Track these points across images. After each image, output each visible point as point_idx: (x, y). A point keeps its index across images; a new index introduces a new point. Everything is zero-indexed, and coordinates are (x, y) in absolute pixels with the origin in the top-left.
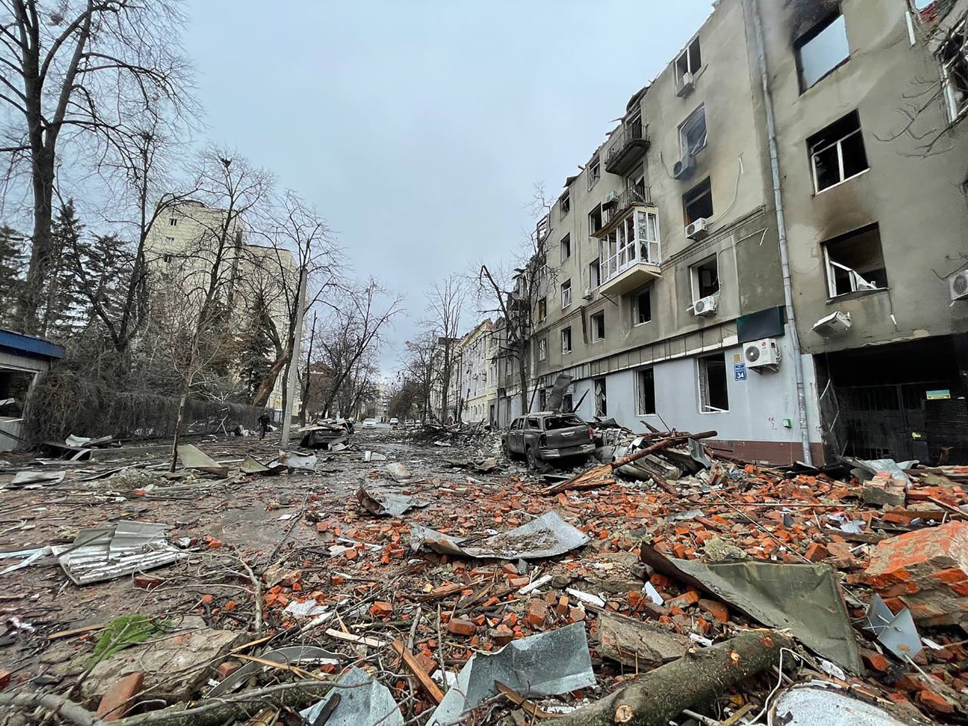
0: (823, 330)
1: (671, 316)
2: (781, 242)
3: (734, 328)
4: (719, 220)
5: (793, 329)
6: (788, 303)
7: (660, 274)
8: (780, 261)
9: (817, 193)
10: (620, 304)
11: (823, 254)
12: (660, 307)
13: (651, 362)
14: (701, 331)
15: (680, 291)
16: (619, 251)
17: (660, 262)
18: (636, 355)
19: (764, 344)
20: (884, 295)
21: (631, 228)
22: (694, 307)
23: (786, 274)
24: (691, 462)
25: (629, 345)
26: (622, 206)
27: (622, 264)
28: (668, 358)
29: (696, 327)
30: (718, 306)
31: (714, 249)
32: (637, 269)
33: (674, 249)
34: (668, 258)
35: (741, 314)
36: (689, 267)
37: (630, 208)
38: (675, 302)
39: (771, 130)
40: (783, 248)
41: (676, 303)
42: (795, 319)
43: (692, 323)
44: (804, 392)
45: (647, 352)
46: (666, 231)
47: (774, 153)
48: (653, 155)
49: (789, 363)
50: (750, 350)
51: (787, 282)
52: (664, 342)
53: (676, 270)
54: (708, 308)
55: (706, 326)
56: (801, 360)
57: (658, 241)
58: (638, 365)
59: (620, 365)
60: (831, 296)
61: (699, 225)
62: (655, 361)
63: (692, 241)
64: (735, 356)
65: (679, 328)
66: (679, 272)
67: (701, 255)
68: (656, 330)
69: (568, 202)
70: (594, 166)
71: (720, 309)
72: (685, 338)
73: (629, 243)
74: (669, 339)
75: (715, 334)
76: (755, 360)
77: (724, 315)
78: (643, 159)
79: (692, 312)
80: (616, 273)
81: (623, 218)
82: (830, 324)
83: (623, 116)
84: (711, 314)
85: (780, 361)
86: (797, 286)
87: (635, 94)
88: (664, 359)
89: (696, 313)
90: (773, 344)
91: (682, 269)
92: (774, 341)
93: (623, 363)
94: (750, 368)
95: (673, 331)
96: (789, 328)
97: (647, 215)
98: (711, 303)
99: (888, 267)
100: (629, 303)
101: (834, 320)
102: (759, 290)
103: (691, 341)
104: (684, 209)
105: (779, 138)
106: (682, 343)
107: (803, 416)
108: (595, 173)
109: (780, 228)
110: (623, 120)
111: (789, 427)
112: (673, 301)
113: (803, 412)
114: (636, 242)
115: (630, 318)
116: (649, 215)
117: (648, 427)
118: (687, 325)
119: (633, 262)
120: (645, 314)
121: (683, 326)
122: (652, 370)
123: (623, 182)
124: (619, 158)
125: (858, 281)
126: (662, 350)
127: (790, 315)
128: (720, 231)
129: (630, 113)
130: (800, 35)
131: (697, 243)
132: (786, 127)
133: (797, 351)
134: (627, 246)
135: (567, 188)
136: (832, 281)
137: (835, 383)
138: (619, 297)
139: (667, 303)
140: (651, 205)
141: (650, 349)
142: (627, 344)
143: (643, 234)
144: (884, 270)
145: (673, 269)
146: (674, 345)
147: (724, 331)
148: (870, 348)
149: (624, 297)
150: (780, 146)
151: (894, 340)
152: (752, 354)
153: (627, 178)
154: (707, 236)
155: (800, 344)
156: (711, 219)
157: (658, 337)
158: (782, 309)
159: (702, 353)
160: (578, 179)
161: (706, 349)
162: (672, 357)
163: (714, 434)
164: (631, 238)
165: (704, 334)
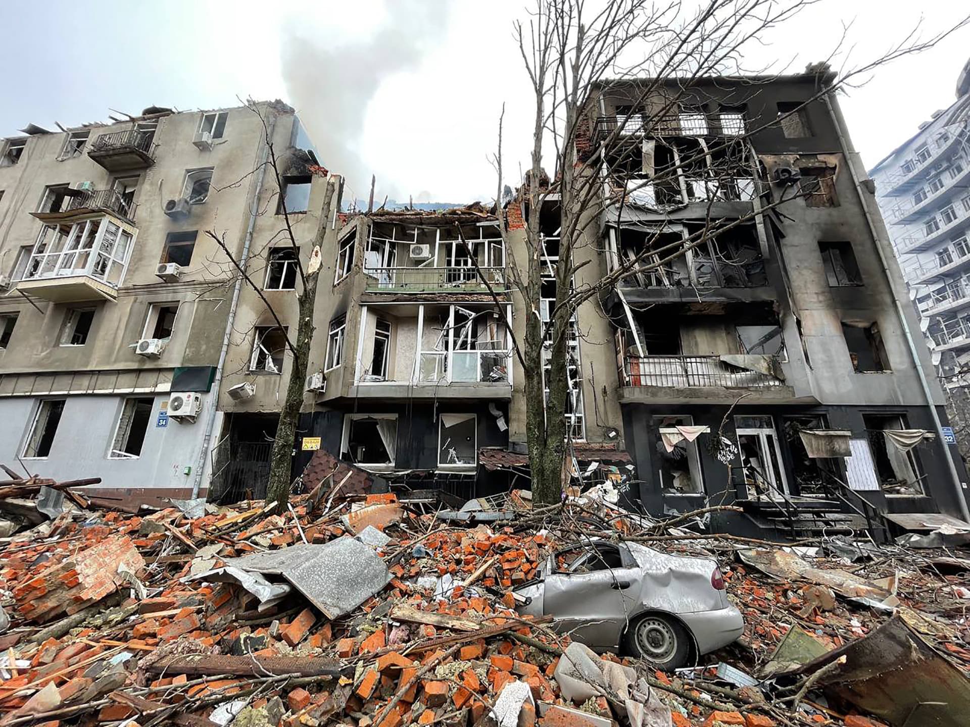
0: (234, 394)
1: (111, 349)
2: (231, 315)
3: (171, 376)
4: (192, 274)
5: (217, 388)
6: (220, 367)
7: (115, 298)
8: (225, 329)
9: (265, 290)
10: (49, 312)
11: (255, 335)
12: (102, 333)
13: (66, 393)
14: (139, 371)
15: (131, 324)
16: (66, 250)
17: (120, 285)
18: (48, 381)
19: (189, 396)
20: (278, 378)
21: (93, 233)
22: (139, 345)
23: (226, 342)
24: (36, 514)
25: (41, 366)
26: (92, 204)
27: (65, 267)
28: (90, 392)
29: (135, 366)
30: (164, 351)
31: (179, 297)
32: (83, 281)
33: (141, 279)
34: (130, 285)
35: (182, 364)
36: (150, 304)
37: (100, 212)
38: (121, 333)
39: (251, 225)
40: (231, 319)
41: (121, 335)
42: (221, 381)
43: (133, 361)
44: (208, 444)
45: (67, 380)
46: (138, 258)
47: (247, 243)
48: (152, 177)
49: (205, 418)
50: (176, 399)
51: (224, 348)
52: (92, 373)
53: (135, 301)
54: (151, 349)
55: (145, 367)
56: (214, 416)
57: (126, 262)
58: (47, 393)
59: (17, 389)
60: (251, 369)
61: (171, 268)
62: (72, 392)
63: (161, 280)
64: (163, 403)
65: (115, 362)
66: (137, 304)
67: (165, 297)
68: (87, 357)
69: (20, 151)
70: (79, 137)
71: (165, 354)
72: (119, 373)
73: (84, 247)
74: (99, 371)
75: (152, 378)
76: (177, 410)
77: (166, 362)
78: (142, 173)
79: (135, 349)
80: (53, 275)
81: (88, 218)
82: (239, 390)
83: (134, 116)
84: (153, 357)
85: (199, 413)
86: (231, 353)
87: (157, 106)
88: (84, 392)
89: (138, 351)
90: (197, 398)
91: (141, 302)
92: (199, 395)
93: (24, 387)
94: (171, 417)
95: (108, 364)
96: (215, 387)
97: (121, 231)
98: (157, 346)
99: (285, 359)
100: (63, 316)
101: (242, 388)
102: (204, 347)
103: (124, 379)
104: (165, 247)
105: (255, 235)
106: (113, 378)
107: (201, 464)
108: (78, 146)
109: (234, 303)
110: (133, 120)
111: (187, 474)
112: (119, 331)
113: (202, 461)
114: (94, 250)
115: (56, 334)
116: (123, 231)
117: (8, 472)
118: (126, 361)
119: (79, 272)
120: (80, 336)
121: (121, 361)
122: (64, 402)
123: (108, 180)
124: (111, 152)
125: (270, 363)
126: (85, 381)
127: (218, 376)
128: (188, 283)
129: (144, 119)
130: (289, 175)
131: (165, 285)
132: (261, 230)
133: (214, 407)
134: (80, 249)
135: (28, 135)
136: (255, 359)
137: (232, 438)
138: (51, 304)
139: (112, 332)
140: (132, 223)
141: (71, 377)
142: (39, 364)
143: (108, 246)
144: (283, 359)
145: (132, 298)
146: (102, 378)
147: (162, 376)
148: (260, 414)
149: (58, 306)
150: (253, 241)
151: (274, 411)
152: (176, 404)
153: (116, 178)
154: (177, 282)
155: (218, 402)
156: (185, 269)
157: (87, 366)
158: (215, 369)
159: (132, 394)
160: (49, 136)
161: (137, 390)
162: (96, 392)
163: (98, 481)
164: (89, 244)
165: (142, 375)
